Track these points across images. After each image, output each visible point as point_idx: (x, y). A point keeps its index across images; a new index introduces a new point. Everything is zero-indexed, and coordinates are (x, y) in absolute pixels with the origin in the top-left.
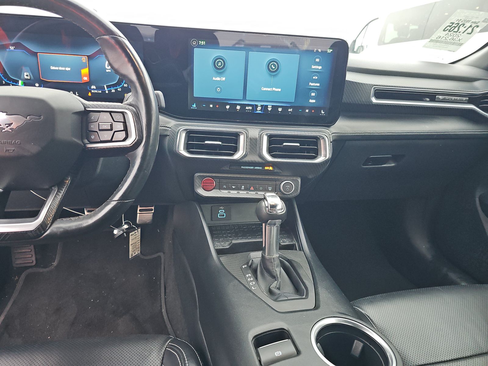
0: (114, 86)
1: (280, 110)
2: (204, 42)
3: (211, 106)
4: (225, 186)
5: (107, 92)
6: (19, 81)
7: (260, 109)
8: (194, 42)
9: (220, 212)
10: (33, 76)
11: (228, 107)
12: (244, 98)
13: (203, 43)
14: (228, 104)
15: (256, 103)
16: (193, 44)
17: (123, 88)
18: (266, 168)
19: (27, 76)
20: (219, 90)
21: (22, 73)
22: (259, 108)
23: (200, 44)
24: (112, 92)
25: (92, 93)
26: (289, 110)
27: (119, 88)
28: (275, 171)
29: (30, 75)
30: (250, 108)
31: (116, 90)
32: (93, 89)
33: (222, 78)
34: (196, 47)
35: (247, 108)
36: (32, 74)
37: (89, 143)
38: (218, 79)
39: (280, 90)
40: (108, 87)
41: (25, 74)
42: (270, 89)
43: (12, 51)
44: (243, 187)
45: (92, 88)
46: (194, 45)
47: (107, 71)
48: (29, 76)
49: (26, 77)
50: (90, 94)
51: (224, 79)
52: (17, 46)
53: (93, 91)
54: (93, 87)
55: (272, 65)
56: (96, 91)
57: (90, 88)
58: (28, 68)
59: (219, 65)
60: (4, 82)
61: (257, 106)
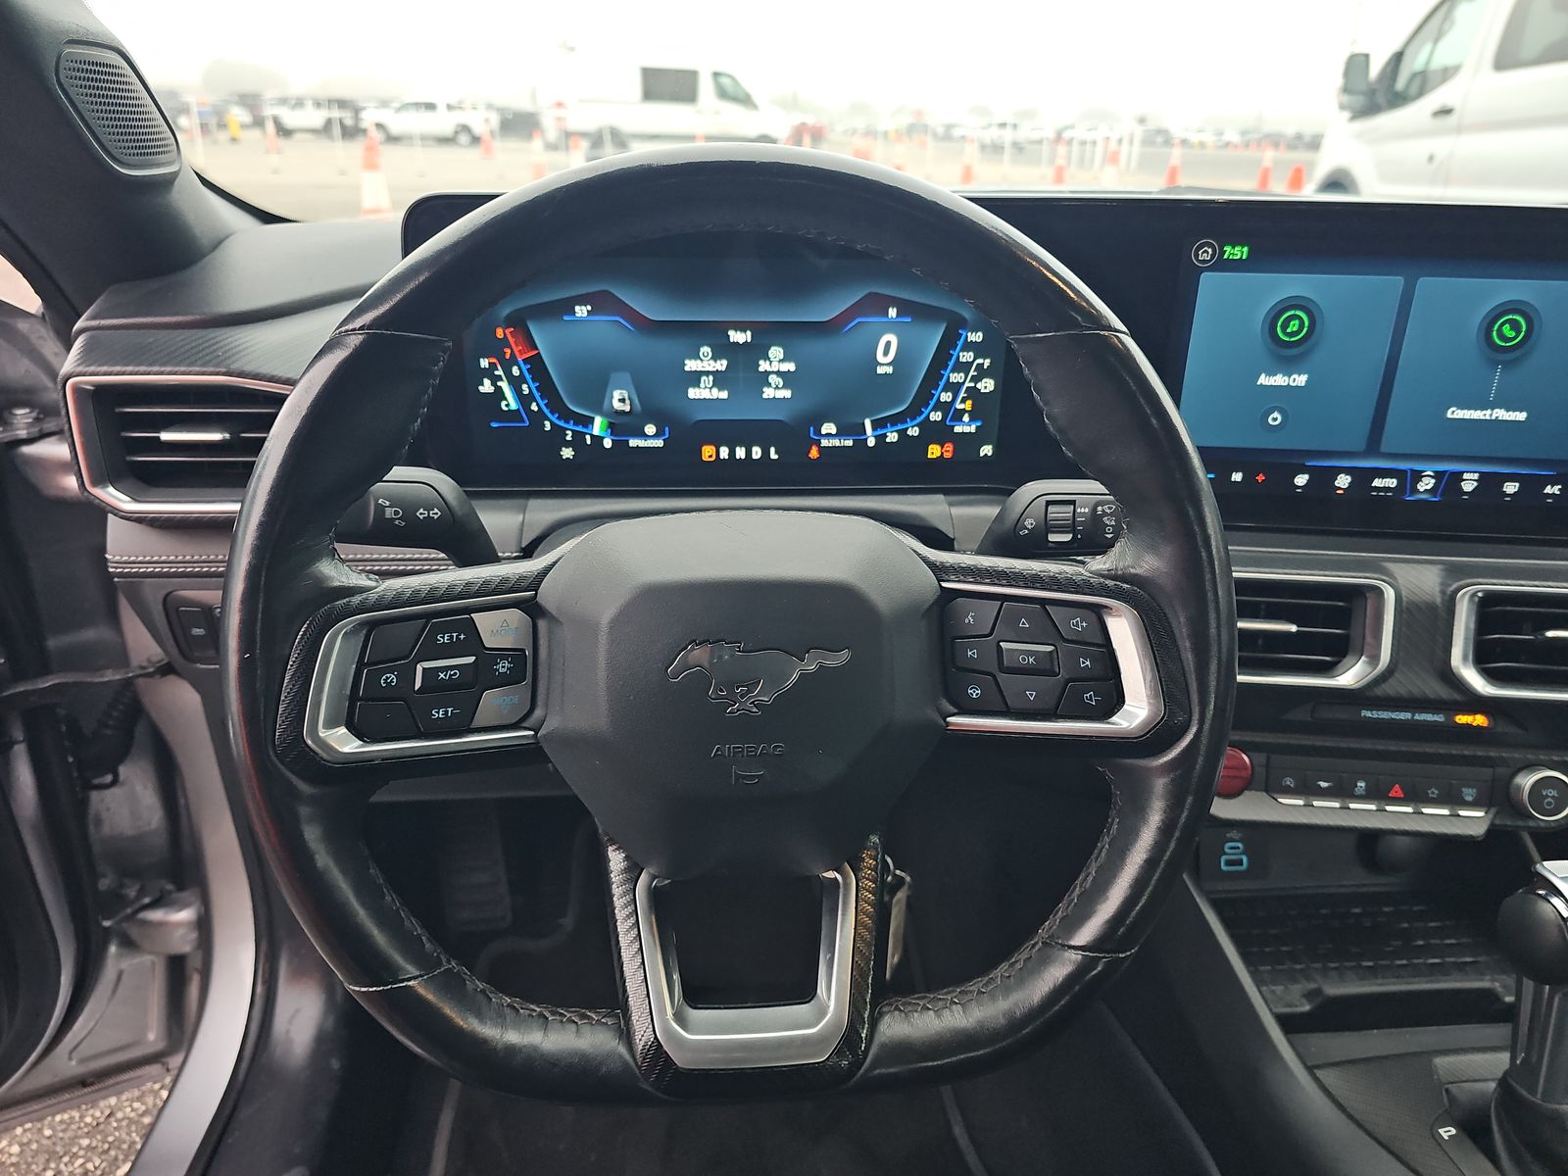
0: (895, 420)
1: (1511, 488)
2: (1246, 249)
3: (1237, 477)
4: (1289, 782)
5: (871, 442)
6: (593, 418)
7: (1429, 487)
8: (1206, 251)
9: (1227, 850)
10: (639, 401)
11: (1301, 480)
12: (1373, 447)
13: (1238, 252)
14: (1303, 470)
15: (1417, 466)
16: (1198, 260)
17: (926, 425)
18: (1462, 719)
19: (622, 400)
20: (1275, 419)
21: (608, 394)
22: (1426, 484)
23: (1225, 257)
24: (888, 440)
25: (821, 450)
26: (1548, 490)
27: (913, 427)
28: (1499, 729)
29: (630, 399)
30: (1392, 483)
31: (902, 433)
32: (829, 435)
33: (1292, 377)
34: (1209, 269)
35: (1377, 483)
36: (639, 397)
37: (956, 711)
38: (1279, 380)
39: (1521, 416)
40: (876, 425)
41: (617, 394)
42: (1484, 412)
43: (581, 321)
44: (1361, 784)
45: (823, 432)
46: (1204, 261)
47: (880, 370)
48: (628, 402)
49: (617, 405)
50: (814, 453)
51: (1301, 380)
52: (601, 303)
53: (825, 443)
54: (829, 428)
55: (1507, 325)
56: (836, 442)
57: (818, 432)
58: (626, 377)
59: (1289, 330)
60: (548, 425)
61: (1418, 476)
